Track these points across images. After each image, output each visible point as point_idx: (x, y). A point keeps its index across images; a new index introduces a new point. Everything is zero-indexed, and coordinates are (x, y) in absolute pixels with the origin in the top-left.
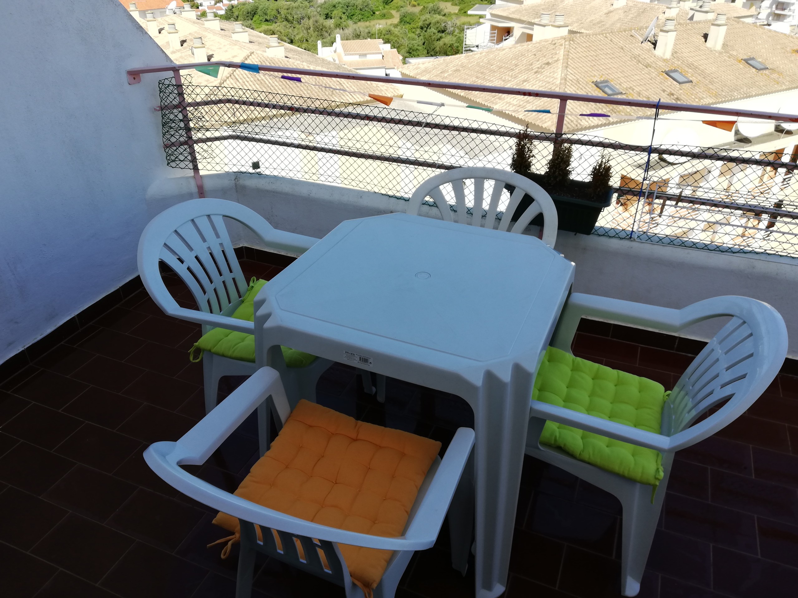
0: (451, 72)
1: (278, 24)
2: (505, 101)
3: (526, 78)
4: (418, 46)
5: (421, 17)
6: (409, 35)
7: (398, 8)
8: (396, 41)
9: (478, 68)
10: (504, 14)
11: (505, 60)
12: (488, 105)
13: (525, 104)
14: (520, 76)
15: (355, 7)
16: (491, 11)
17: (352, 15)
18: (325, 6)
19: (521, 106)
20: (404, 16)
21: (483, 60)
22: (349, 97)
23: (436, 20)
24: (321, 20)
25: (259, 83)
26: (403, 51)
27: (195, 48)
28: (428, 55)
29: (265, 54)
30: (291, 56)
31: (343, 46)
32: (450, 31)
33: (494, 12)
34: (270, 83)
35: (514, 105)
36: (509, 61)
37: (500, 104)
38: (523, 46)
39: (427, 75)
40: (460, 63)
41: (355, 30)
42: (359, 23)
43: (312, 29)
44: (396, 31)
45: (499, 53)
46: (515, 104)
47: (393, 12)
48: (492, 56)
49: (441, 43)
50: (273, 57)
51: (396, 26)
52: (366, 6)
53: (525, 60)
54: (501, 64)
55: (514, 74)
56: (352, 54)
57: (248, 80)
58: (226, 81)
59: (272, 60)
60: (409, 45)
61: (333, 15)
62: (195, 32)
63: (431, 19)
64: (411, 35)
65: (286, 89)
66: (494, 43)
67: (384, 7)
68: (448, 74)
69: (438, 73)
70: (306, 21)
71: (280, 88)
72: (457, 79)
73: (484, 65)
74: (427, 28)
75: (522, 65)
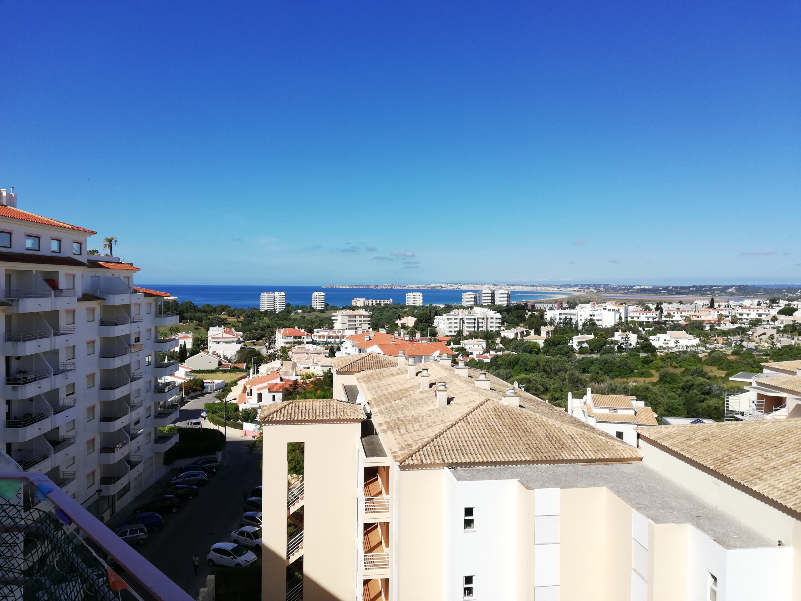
0: (699, 441)
1: (536, 374)
2: (768, 482)
3: (795, 458)
4: (679, 405)
5: (683, 378)
6: (669, 394)
7: (658, 369)
8: (654, 398)
9: (732, 440)
10: (774, 384)
11: (766, 434)
12: (745, 484)
13: (795, 490)
14: (787, 455)
15: (613, 364)
16: (757, 379)
17: (609, 372)
18: (583, 361)
19: (790, 493)
20: (664, 376)
21: (739, 432)
22: (580, 453)
23: (699, 382)
24: (577, 373)
25: (489, 428)
26: (661, 409)
27: (438, 391)
28: (688, 416)
29: (500, 402)
30: (528, 405)
31: (593, 399)
32: (715, 393)
33: (760, 381)
34: (499, 429)
35: (780, 490)
36: (771, 437)
37: (761, 486)
38: (790, 421)
39: (670, 441)
40: (710, 432)
41: (611, 385)
42: (616, 379)
43: (567, 380)
44: (655, 389)
45: (759, 426)
46: (781, 488)
47: (653, 372)
48: (750, 429)
49: (704, 405)
50: (507, 404)
51: (654, 384)
52: (624, 364)
53: (794, 437)
54: (762, 439)
55: (778, 452)
56: (602, 408)
57: (479, 424)
58: (458, 423)
59: (507, 408)
60: (668, 404)
61: (590, 370)
62: (445, 377)
63: (694, 381)
64: (671, 394)
65: (514, 437)
66: (762, 412)
67: (643, 366)
68: (695, 442)
69: (683, 439)
70: (562, 374)
71: (509, 435)
72: (706, 450)
73: (740, 437)
74: (689, 389)
75: (790, 443)
